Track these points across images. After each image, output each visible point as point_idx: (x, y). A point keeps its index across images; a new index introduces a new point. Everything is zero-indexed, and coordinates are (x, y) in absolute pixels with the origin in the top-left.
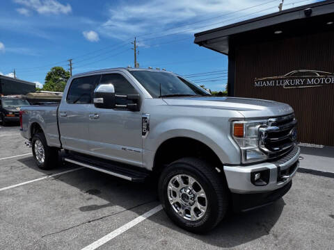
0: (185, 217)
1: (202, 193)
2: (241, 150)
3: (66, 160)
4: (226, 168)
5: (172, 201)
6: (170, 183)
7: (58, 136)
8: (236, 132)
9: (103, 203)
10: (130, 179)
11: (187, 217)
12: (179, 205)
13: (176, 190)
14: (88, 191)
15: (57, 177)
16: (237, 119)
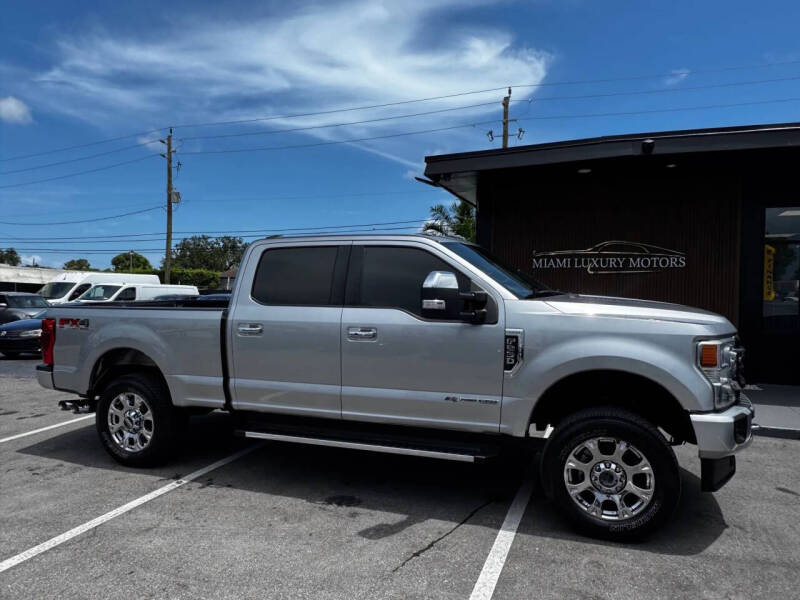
0: (603, 517)
1: (645, 466)
2: (713, 386)
3: (249, 434)
4: (694, 417)
5: (575, 490)
6: (571, 457)
7: (220, 380)
8: (705, 358)
9: (393, 518)
10: (469, 458)
11: (608, 516)
12: (587, 496)
13: (585, 468)
14: (330, 501)
15: (207, 481)
16: (707, 338)
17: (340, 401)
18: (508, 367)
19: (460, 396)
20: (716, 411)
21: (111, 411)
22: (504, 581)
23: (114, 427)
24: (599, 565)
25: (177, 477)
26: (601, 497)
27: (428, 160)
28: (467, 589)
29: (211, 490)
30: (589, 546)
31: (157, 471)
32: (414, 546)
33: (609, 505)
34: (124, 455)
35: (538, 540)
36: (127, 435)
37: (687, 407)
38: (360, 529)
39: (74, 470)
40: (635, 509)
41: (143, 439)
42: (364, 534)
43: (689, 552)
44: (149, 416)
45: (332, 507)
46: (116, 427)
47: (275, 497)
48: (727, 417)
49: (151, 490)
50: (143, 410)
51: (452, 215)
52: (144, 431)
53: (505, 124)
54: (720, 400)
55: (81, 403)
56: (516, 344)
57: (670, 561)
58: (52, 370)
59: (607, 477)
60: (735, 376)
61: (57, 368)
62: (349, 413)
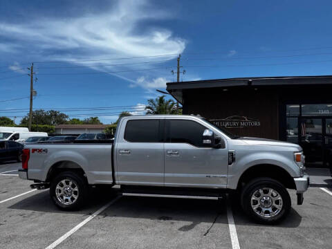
0: (265, 216)
1: (279, 197)
2: (300, 168)
3: (124, 194)
4: (295, 179)
5: (255, 208)
6: (253, 196)
7: (111, 173)
8: (297, 159)
9: (189, 223)
10: (216, 198)
11: (267, 216)
12: (259, 209)
13: (258, 199)
14: (160, 219)
15: (105, 214)
16: (297, 152)
17: (164, 179)
18: (230, 164)
19: (212, 175)
20: (301, 177)
21: (57, 188)
22: (241, 242)
23: (58, 194)
24: (269, 233)
25: (90, 214)
26: (264, 210)
27: (167, 84)
28: (230, 246)
29: (108, 218)
30: (261, 227)
31: (80, 212)
32: (202, 232)
33: (267, 212)
34: (64, 206)
35: (244, 227)
36: (65, 198)
37: (292, 176)
38: (178, 228)
39: (41, 215)
40: (276, 213)
41: (72, 199)
42: (180, 229)
43: (295, 227)
44: (76, 189)
45: (162, 221)
46: (59, 194)
47: (137, 219)
48: (304, 179)
49: (83, 220)
50: (73, 186)
51: (156, 103)
52: (73, 195)
53: (178, 68)
54: (302, 173)
55: (42, 185)
56: (232, 155)
57: (291, 230)
58: (27, 171)
59: (266, 202)
60: (305, 165)
61: (29, 170)
62: (167, 184)
